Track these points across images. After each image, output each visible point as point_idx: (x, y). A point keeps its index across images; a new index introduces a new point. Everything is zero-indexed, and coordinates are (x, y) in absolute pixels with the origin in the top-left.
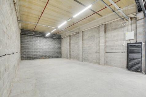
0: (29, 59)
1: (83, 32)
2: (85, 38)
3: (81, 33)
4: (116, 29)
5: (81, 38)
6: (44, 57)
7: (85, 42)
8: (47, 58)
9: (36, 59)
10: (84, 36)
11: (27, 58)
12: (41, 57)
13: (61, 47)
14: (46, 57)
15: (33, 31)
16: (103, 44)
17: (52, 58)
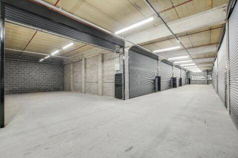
0: (13, 93)
1: (86, 59)
2: (88, 66)
3: (83, 60)
4: (110, 59)
5: (83, 66)
6: (37, 89)
7: (87, 70)
8: (41, 91)
9: (24, 93)
10: (87, 64)
11: (10, 91)
12: (32, 90)
13: (63, 77)
14: (39, 89)
15: (20, 55)
16: (101, 74)
17: (49, 91)
